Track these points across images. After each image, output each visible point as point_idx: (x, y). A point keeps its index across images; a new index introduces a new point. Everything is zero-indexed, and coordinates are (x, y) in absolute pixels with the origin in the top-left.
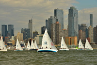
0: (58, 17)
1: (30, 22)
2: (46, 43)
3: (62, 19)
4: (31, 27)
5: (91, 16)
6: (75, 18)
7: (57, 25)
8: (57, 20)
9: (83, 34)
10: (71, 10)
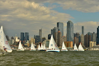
0: (60, 28)
1: (40, 31)
3: (63, 29)
4: (41, 34)
5: (83, 27)
6: (71, 28)
7: (59, 33)
8: (59, 30)
9: (77, 39)
10: (69, 23)
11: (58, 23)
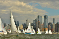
1: (27, 20)
2: (29, 30)
3: (41, 20)
4: (27, 23)
5: (54, 19)
6: (47, 20)
8: (39, 20)
10: (45, 16)
11: (38, 16)
